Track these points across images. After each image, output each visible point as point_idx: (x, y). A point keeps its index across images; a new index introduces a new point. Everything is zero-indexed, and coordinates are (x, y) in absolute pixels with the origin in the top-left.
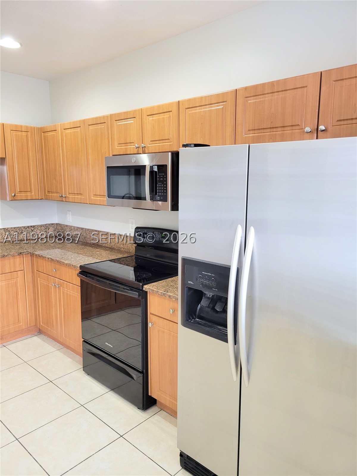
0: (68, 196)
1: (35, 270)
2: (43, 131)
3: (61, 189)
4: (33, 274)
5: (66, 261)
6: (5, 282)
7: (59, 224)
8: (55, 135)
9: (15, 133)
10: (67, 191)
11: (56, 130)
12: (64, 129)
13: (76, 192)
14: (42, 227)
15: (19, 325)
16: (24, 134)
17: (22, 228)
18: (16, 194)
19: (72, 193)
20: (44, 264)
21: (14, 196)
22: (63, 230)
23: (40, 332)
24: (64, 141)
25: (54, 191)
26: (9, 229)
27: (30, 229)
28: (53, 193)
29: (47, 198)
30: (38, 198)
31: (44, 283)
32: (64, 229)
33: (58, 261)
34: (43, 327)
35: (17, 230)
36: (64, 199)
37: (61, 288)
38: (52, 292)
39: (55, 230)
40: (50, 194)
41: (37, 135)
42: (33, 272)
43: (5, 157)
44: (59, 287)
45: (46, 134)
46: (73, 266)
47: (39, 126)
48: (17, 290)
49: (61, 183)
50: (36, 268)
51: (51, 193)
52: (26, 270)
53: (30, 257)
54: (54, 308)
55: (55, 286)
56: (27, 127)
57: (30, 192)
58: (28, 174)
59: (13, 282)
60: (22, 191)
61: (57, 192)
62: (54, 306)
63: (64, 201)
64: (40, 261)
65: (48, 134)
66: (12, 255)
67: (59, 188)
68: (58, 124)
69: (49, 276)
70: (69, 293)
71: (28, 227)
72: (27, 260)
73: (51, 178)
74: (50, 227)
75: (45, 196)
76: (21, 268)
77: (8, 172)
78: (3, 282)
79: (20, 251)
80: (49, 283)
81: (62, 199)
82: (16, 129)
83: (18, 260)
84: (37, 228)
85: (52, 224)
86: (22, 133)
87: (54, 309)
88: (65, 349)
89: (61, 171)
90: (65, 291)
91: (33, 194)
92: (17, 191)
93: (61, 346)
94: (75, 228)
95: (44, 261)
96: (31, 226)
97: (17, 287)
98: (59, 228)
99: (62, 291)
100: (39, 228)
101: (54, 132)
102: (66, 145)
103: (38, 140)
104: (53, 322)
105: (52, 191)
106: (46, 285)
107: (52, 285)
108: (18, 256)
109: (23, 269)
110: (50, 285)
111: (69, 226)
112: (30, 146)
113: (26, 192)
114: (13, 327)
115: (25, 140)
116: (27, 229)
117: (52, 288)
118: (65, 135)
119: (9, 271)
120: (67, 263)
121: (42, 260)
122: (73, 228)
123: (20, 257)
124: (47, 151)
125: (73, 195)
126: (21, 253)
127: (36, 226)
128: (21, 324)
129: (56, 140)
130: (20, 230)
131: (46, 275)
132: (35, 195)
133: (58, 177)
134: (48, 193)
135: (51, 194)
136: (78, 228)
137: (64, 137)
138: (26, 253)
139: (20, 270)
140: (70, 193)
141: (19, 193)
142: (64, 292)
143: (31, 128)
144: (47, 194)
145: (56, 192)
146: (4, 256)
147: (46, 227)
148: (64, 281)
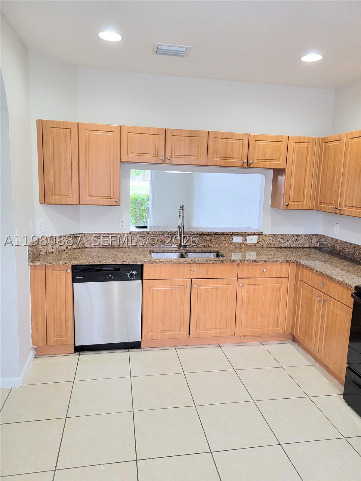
0: (343, 208)
1: (299, 280)
2: (325, 141)
3: (337, 200)
4: (296, 282)
5: (337, 278)
6: (271, 286)
7: (324, 236)
8: (339, 145)
9: (298, 145)
10: (344, 203)
11: (341, 140)
12: (351, 138)
13: (355, 204)
14: (306, 237)
15: (278, 328)
16: (305, 145)
17: (288, 236)
18: (290, 204)
19: (349, 206)
20: (310, 276)
21: (288, 205)
22: (327, 243)
23: (294, 340)
24: (349, 151)
25: (328, 202)
26: (276, 236)
27: (295, 238)
28: (326, 204)
29: (318, 209)
30: (308, 209)
31: (307, 295)
32: (329, 241)
33: (328, 276)
34: (299, 337)
35: (283, 238)
36: (338, 212)
37: (327, 303)
38: (315, 306)
39: (318, 241)
40: (322, 205)
41: (317, 146)
42: (296, 281)
43: (285, 168)
44: (325, 302)
45: (328, 144)
46: (346, 284)
47: (321, 137)
48: (280, 295)
49: (338, 195)
50: (300, 278)
51: (324, 204)
52: (290, 278)
53: (296, 266)
54: (314, 322)
55: (320, 300)
56: (309, 138)
57: (302, 202)
58: (303, 184)
59: (277, 286)
60: (295, 201)
61: (331, 204)
62: (316, 320)
63: (337, 214)
64: (306, 272)
65: (330, 144)
66: (281, 262)
67: (334, 200)
68: (345, 134)
69: (314, 289)
70: (335, 311)
71: (293, 235)
72: (292, 268)
73: (326, 189)
74: (313, 238)
75: (316, 207)
76: (286, 275)
77: (286, 182)
78: (269, 286)
79: (288, 259)
80: (312, 296)
81: (337, 211)
82: (300, 141)
83: (284, 267)
84: (301, 237)
85: (316, 235)
86: (304, 144)
87: (314, 324)
88: (320, 367)
89: (339, 182)
90: (331, 309)
91: (305, 204)
92: (291, 200)
93: (316, 363)
94: (342, 242)
95: (311, 273)
96: (296, 235)
97: (280, 292)
98: (323, 239)
99: (328, 307)
100: (303, 238)
101: (338, 142)
102: (350, 154)
103: (318, 150)
104: (312, 335)
105: (325, 202)
106: (310, 297)
107: (317, 299)
108: (285, 264)
109: (288, 276)
110: (313, 298)
111: (335, 239)
112: (309, 157)
113: (298, 202)
114: (272, 329)
115: (306, 151)
116: (292, 237)
117: (315, 301)
118: (351, 144)
119: (276, 276)
120: (339, 280)
121: (308, 272)
122: (339, 241)
123: (287, 265)
124: (326, 161)
125: (351, 208)
126: (288, 261)
127: (301, 236)
128: (279, 328)
129: (339, 150)
130: (285, 237)
131: (311, 287)
132: (307, 206)
133: (335, 188)
134: (320, 204)
135: (324, 206)
136: (346, 242)
137: (349, 147)
138: (293, 261)
139: (285, 277)
140: (346, 206)
141: (293, 202)
142: (329, 309)
143: (313, 139)
144: (318, 205)
145: (329, 204)
146: (274, 261)
147: (309, 237)
148: (331, 298)
